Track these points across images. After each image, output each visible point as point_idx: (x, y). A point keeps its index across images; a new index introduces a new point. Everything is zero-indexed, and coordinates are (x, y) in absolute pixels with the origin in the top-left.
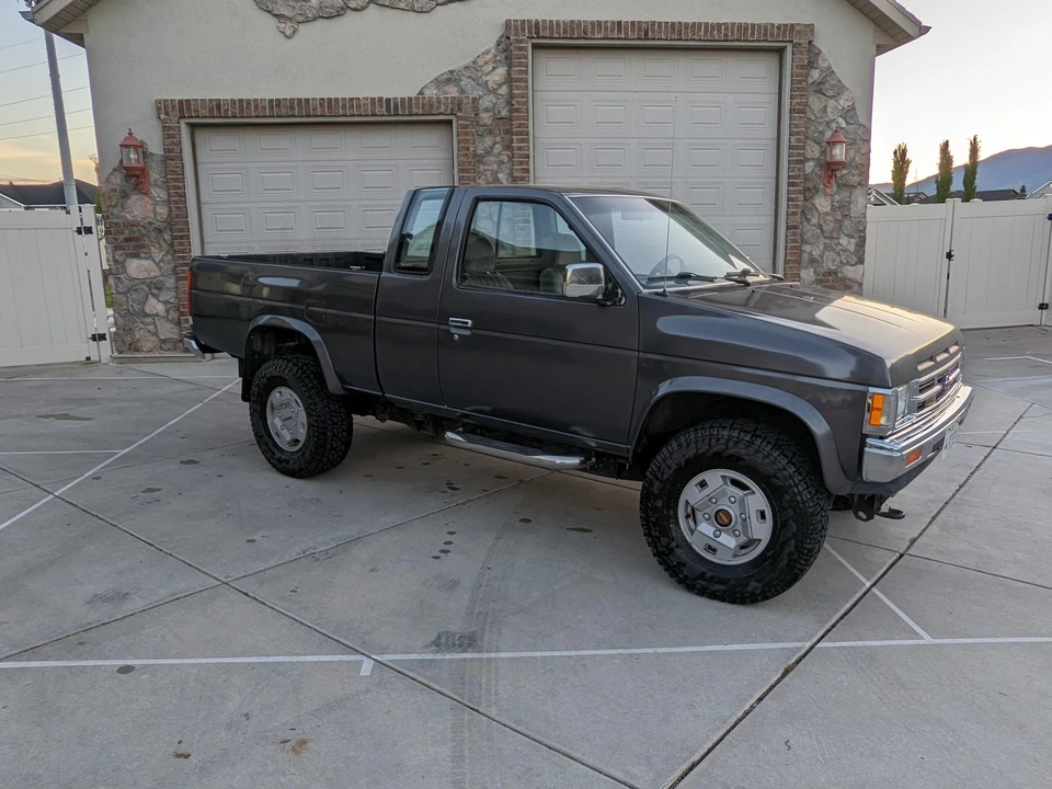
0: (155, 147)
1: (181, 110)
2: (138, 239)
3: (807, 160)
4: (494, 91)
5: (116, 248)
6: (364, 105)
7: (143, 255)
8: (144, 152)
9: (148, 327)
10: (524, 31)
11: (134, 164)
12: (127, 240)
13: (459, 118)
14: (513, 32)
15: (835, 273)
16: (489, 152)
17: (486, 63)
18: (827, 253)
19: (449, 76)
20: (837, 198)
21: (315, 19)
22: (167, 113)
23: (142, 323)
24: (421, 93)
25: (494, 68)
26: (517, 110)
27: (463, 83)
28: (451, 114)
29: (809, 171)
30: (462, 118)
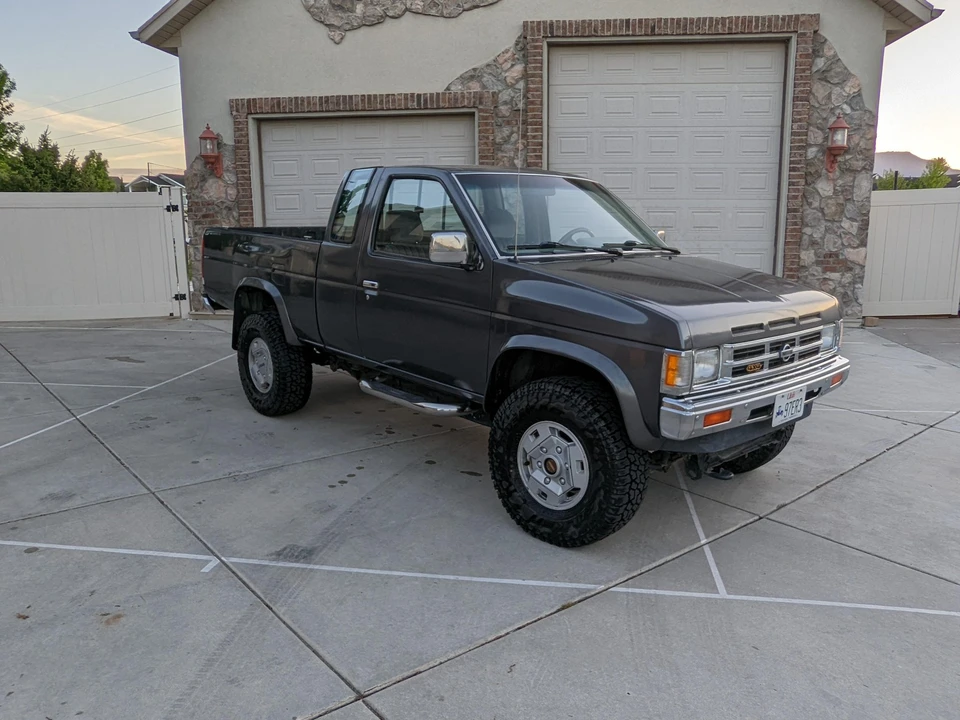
0: (228, 139)
1: (249, 107)
2: (213, 216)
3: (810, 146)
4: (512, 86)
5: (196, 223)
6: (399, 100)
8: (219, 144)
10: (539, 31)
11: (209, 153)
12: (204, 216)
13: (480, 111)
14: (530, 33)
15: (836, 255)
16: (506, 140)
17: (506, 61)
18: (828, 235)
19: (472, 73)
20: (840, 182)
21: (359, 27)
22: (237, 111)
24: (448, 89)
25: (513, 66)
26: (532, 103)
27: (485, 79)
28: (474, 107)
29: (811, 156)
30: (483, 111)
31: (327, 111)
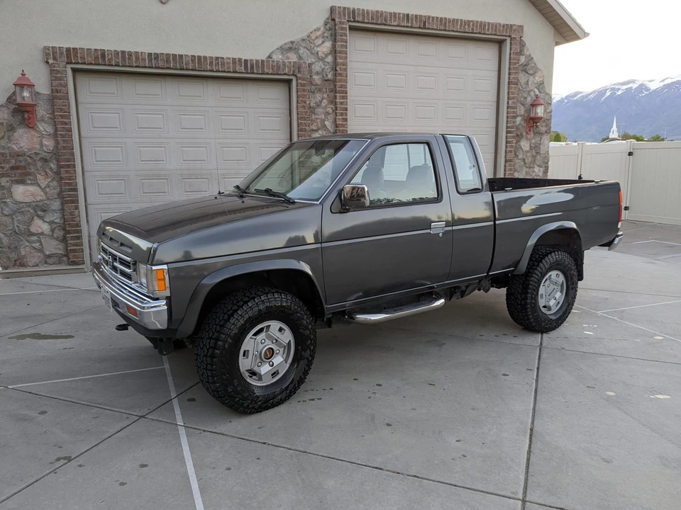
0: (43, 86)
1: (68, 56)
2: (24, 168)
3: (517, 116)
4: (322, 59)
5: (2, 175)
6: (228, 63)
7: (29, 182)
9: (34, 245)
10: (345, 16)
11: (28, 101)
12: (13, 168)
14: (337, 16)
16: (318, 105)
17: (317, 38)
19: (291, 45)
20: (533, 141)
22: (55, 59)
23: (28, 241)
24: (270, 57)
25: (323, 42)
26: (340, 75)
27: (301, 52)
28: (293, 75)
29: (518, 123)
30: (300, 78)
31: (156, 68)
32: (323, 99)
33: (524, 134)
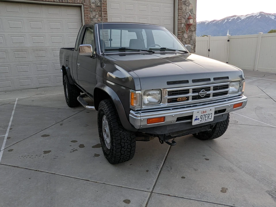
3: (182, 23)
16: (94, 17)
20: (189, 34)
26: (103, 4)
28: (82, 3)
29: (182, 27)
30: (85, 5)
32: (96, 14)
33: (185, 31)
